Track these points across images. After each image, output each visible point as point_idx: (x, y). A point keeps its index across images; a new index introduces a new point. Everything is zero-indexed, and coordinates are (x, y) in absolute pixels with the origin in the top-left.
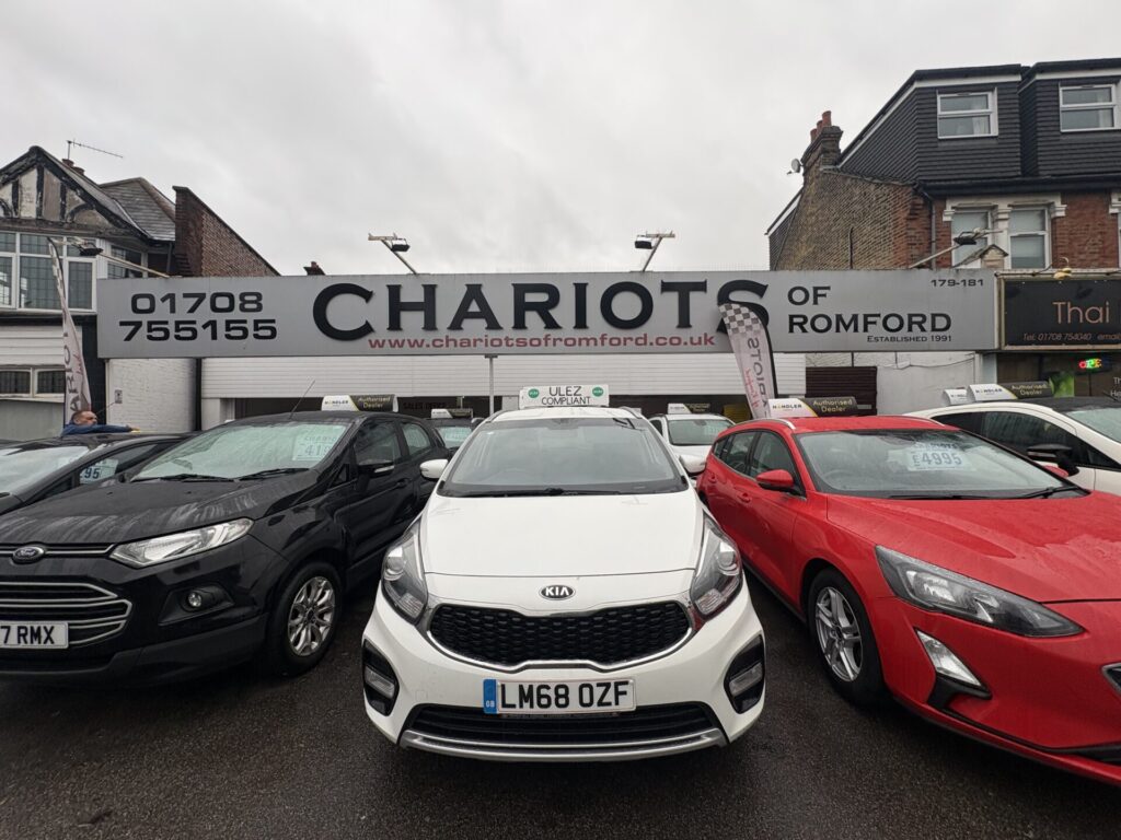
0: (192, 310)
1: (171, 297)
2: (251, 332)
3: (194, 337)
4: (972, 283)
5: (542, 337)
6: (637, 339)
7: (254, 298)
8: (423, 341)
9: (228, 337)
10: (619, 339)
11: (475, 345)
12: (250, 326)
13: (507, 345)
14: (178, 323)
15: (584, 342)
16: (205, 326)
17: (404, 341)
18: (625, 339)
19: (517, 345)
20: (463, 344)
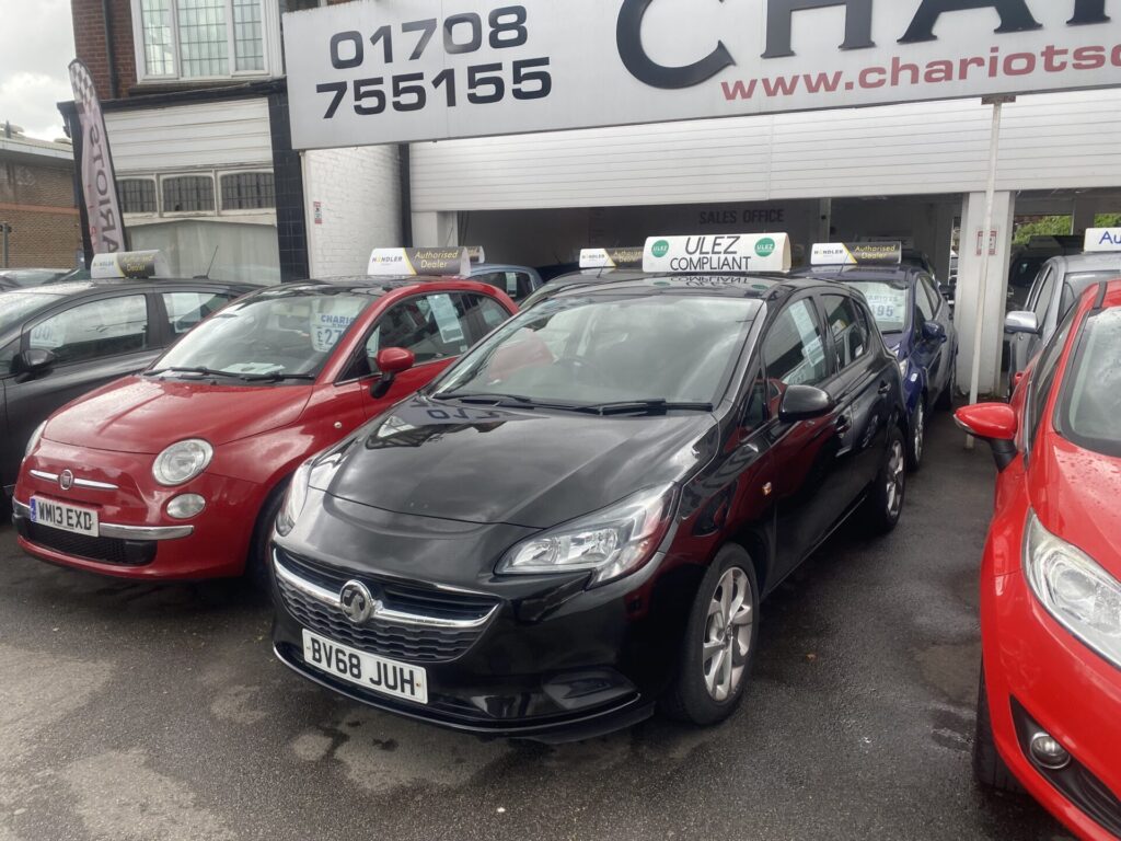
0: (416, 55)
1: (384, 34)
2: (509, 86)
3: (420, 104)
7: (512, 18)
8: (838, 75)
9: (473, 99)
11: (963, 75)
12: (506, 75)
13: (1049, 67)
14: (397, 80)
16: (436, 83)
17: (795, 79)
19: (1077, 66)
20: (935, 76)
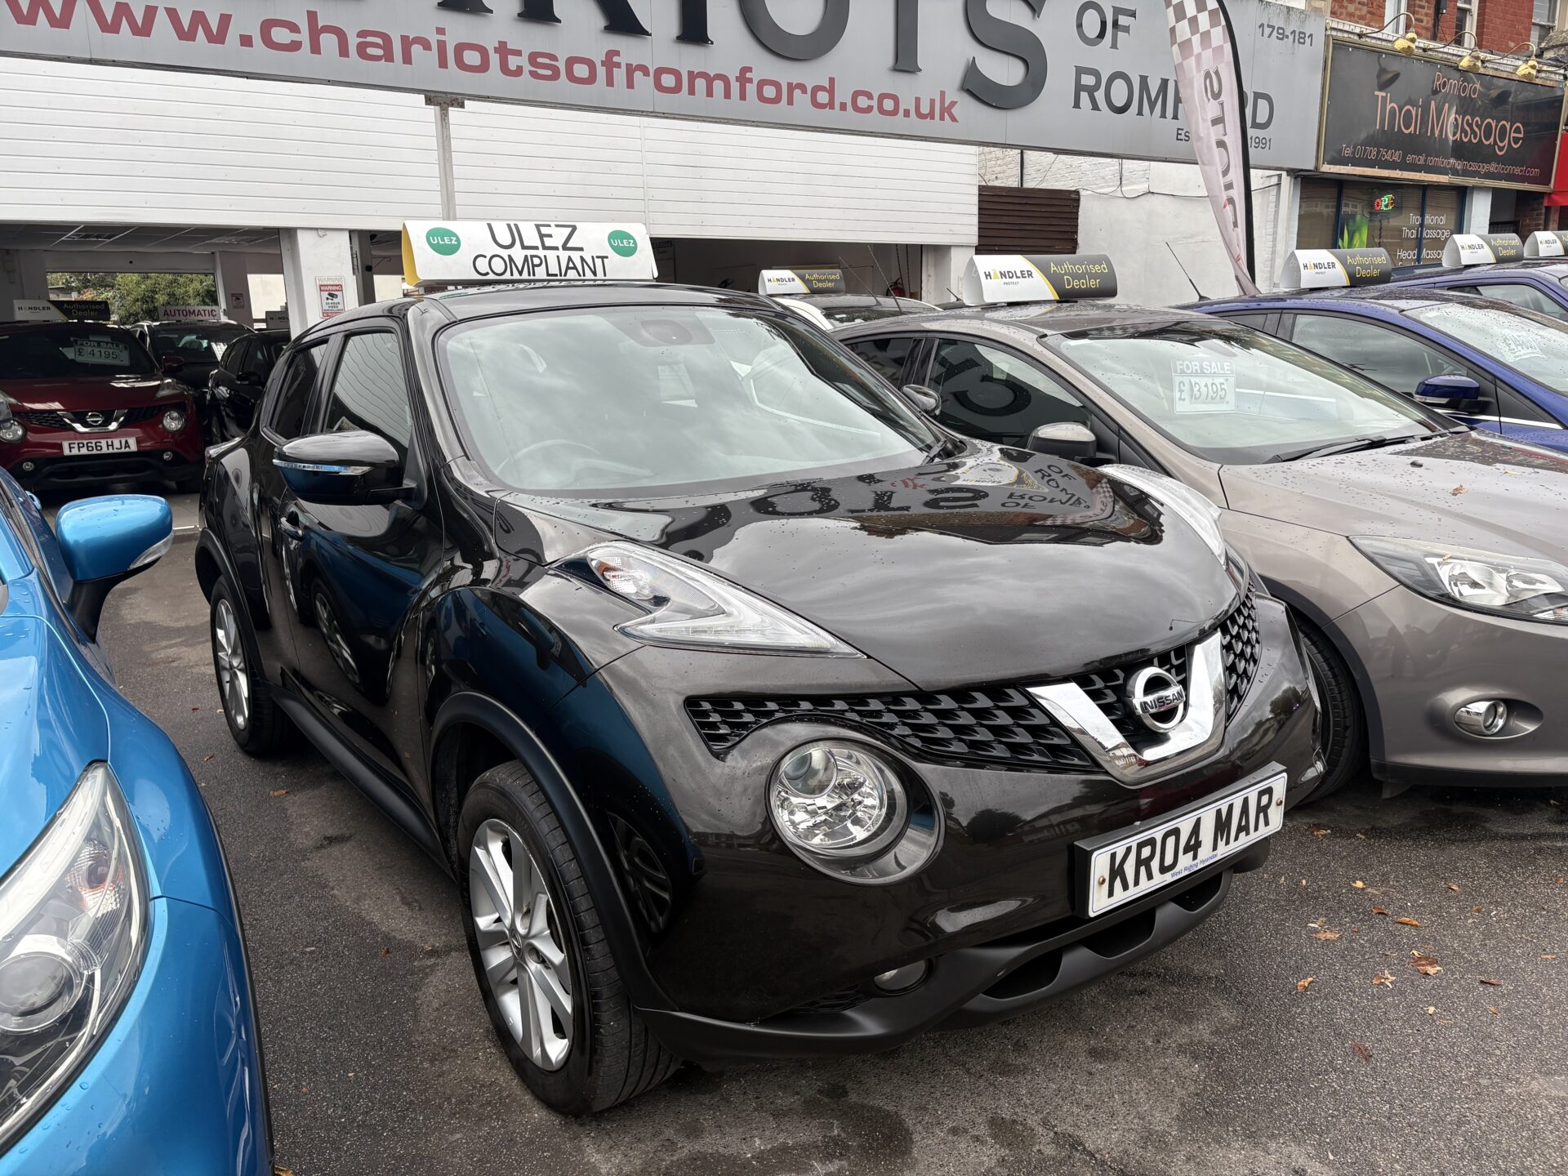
4: (1301, 37)
5: (598, 58)
6: (817, 89)
8: (225, 20)
10: (777, 85)
11: (407, 59)
13: (505, 69)
15: (700, 84)
18: (791, 88)
19: (534, 75)
20: (371, 51)
